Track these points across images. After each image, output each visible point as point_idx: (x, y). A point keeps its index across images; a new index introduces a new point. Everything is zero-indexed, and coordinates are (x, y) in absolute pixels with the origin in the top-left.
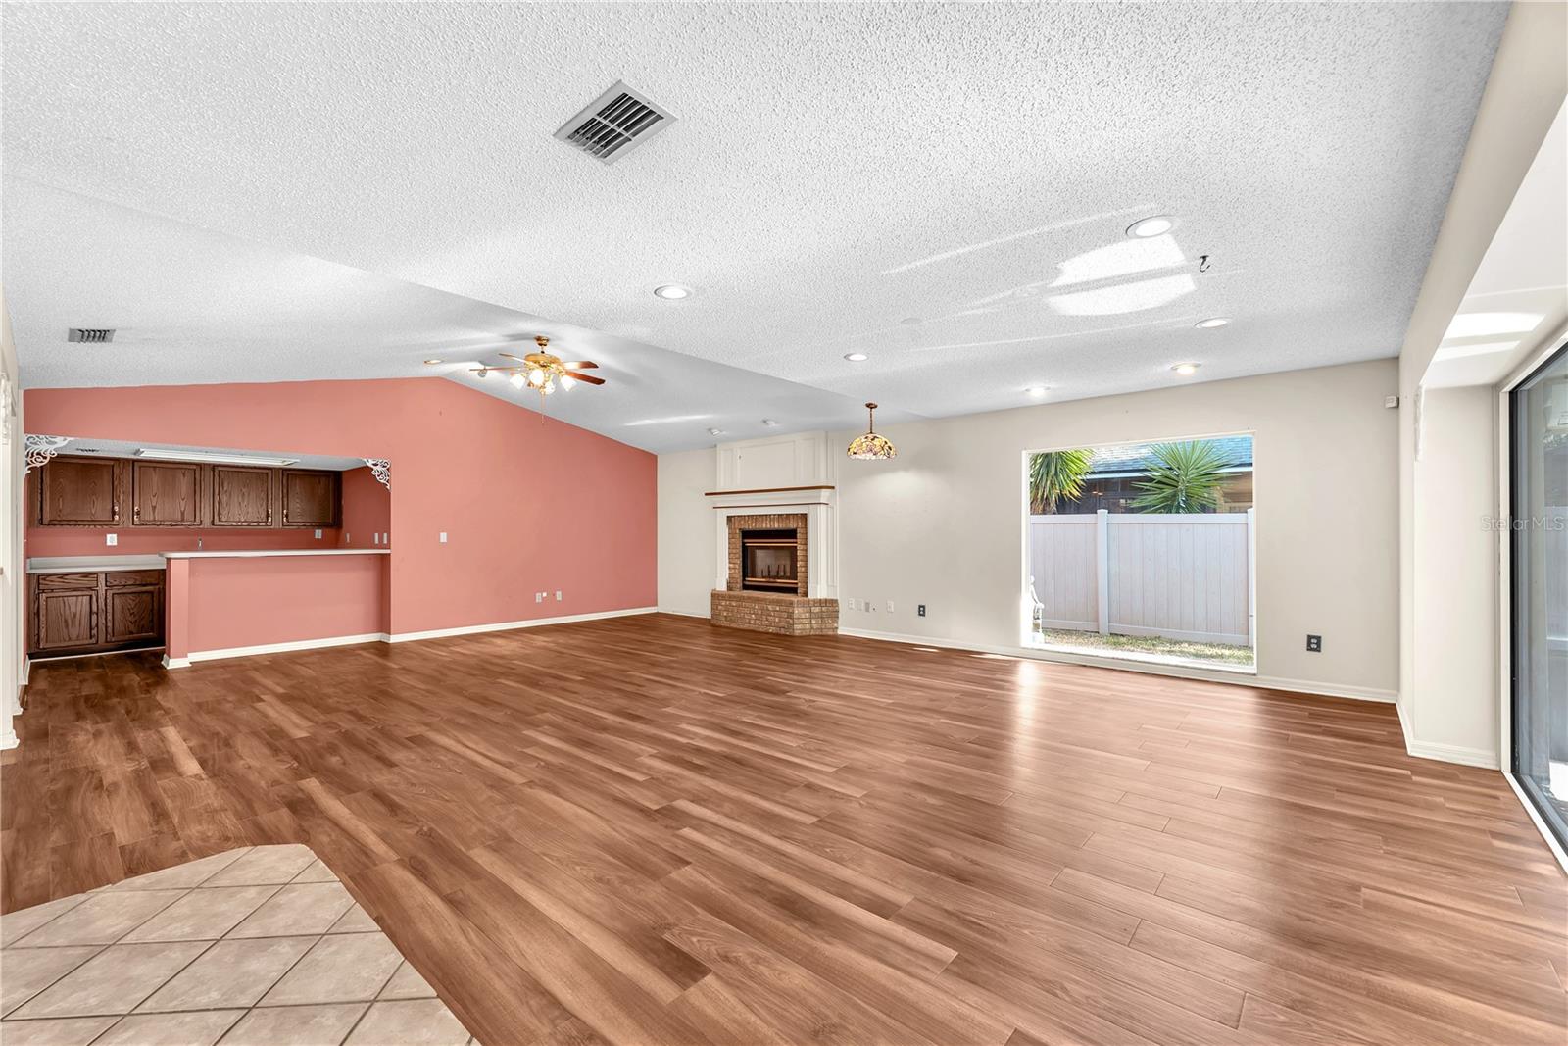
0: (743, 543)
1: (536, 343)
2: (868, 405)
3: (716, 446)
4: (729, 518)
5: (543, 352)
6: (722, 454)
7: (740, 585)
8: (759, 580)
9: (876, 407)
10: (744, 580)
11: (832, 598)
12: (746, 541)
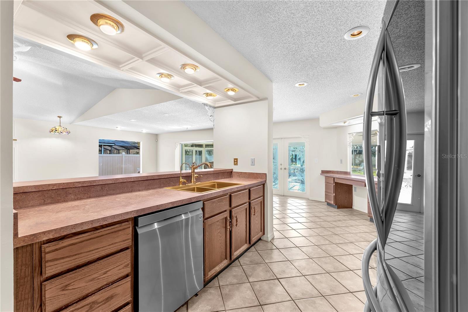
9: (62, 117)
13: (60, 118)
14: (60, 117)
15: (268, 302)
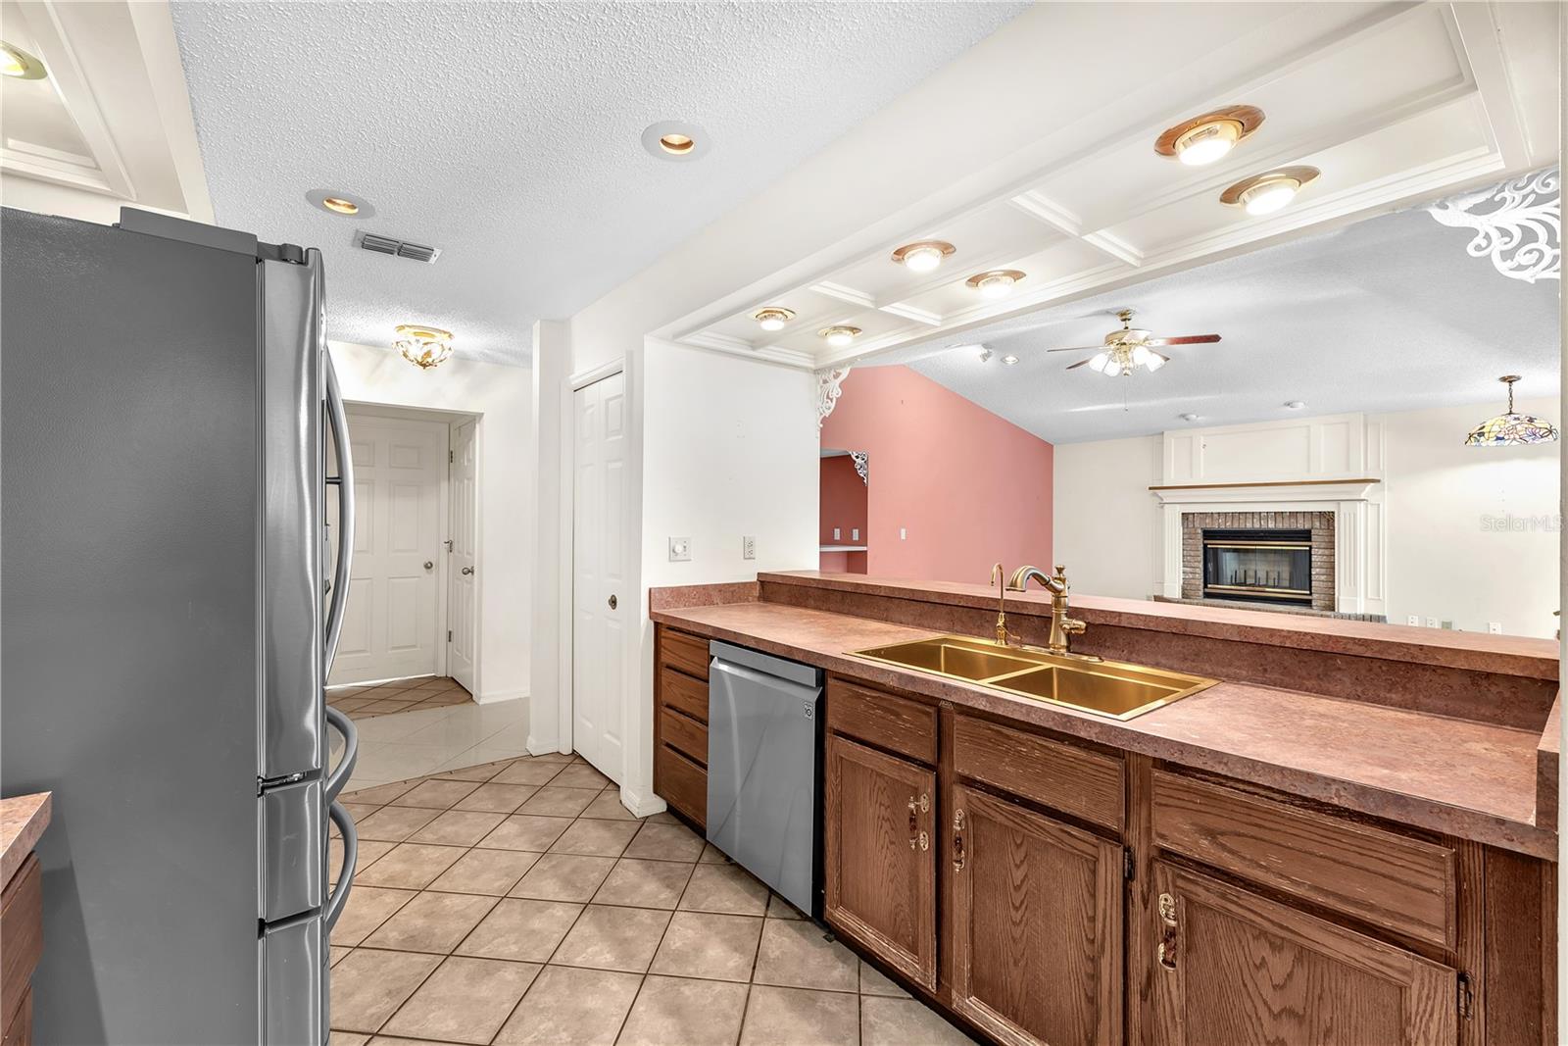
0: (1205, 545)
1: (1119, 318)
2: (1504, 379)
3: (1163, 433)
4: (1185, 515)
5: (1127, 328)
6: (1171, 443)
7: (1201, 593)
8: (1225, 587)
9: (1519, 378)
10: (1205, 586)
11: (1380, 614)
12: (1206, 542)
13: (1510, 382)
14: (1510, 380)
15: (645, 992)
